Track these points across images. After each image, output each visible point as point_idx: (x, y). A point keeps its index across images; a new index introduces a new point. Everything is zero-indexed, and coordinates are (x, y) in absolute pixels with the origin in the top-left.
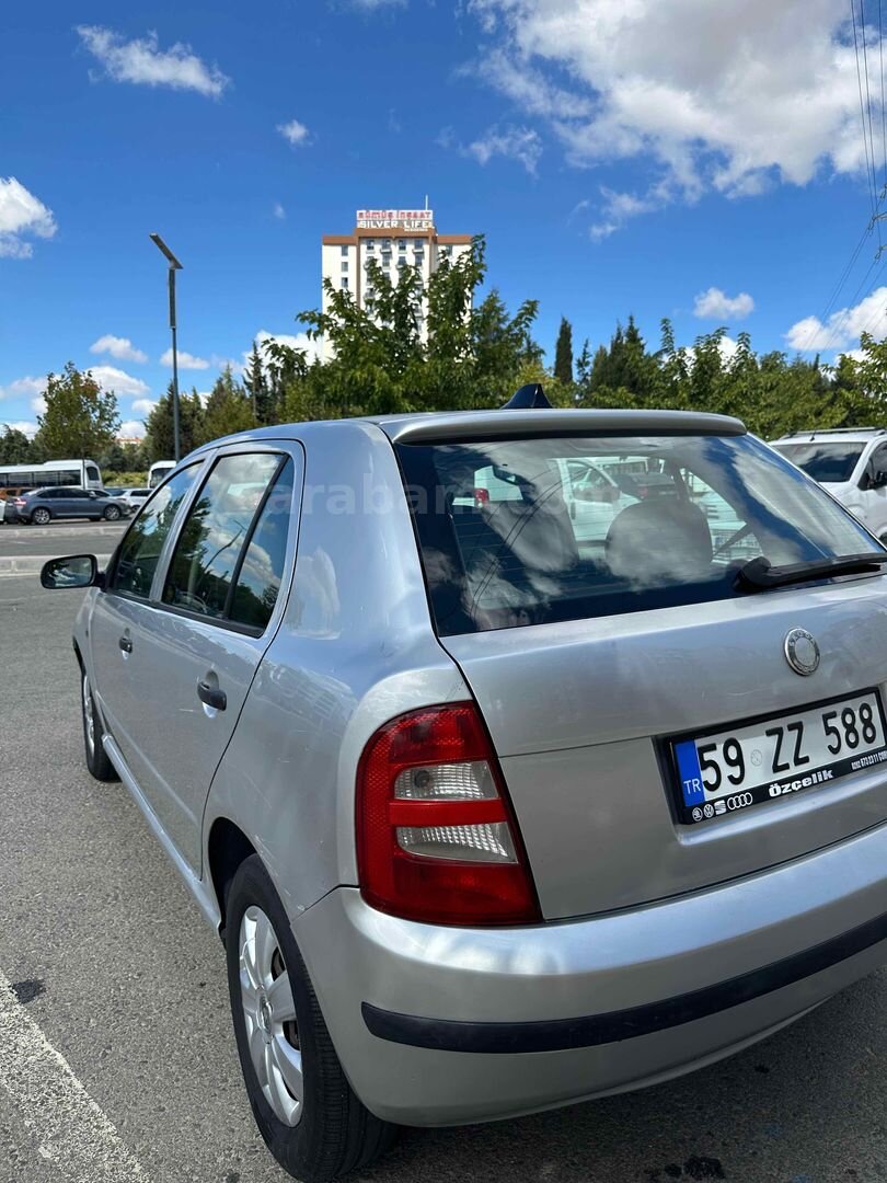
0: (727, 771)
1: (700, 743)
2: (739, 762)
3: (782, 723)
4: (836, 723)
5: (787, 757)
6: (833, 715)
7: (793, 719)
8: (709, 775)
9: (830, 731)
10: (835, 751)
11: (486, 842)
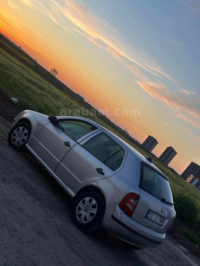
0: (151, 216)
1: (151, 212)
2: (152, 216)
3: (157, 216)
4: (160, 219)
5: (155, 219)
6: (161, 218)
7: (158, 216)
8: (150, 215)
9: (160, 220)
10: (159, 222)
11: (130, 207)
